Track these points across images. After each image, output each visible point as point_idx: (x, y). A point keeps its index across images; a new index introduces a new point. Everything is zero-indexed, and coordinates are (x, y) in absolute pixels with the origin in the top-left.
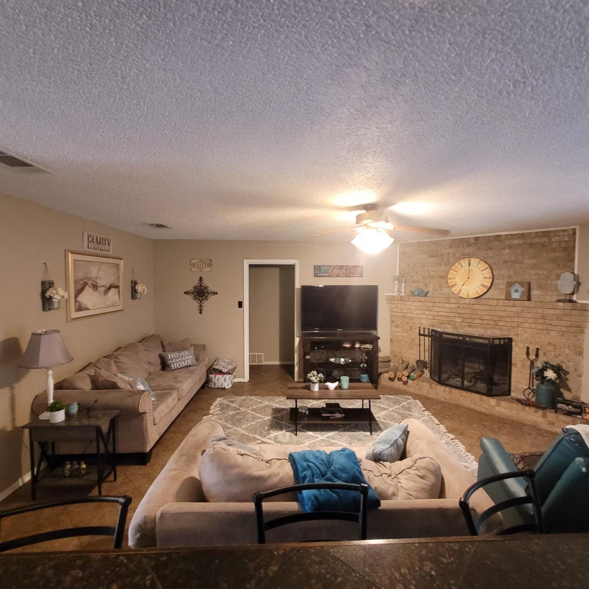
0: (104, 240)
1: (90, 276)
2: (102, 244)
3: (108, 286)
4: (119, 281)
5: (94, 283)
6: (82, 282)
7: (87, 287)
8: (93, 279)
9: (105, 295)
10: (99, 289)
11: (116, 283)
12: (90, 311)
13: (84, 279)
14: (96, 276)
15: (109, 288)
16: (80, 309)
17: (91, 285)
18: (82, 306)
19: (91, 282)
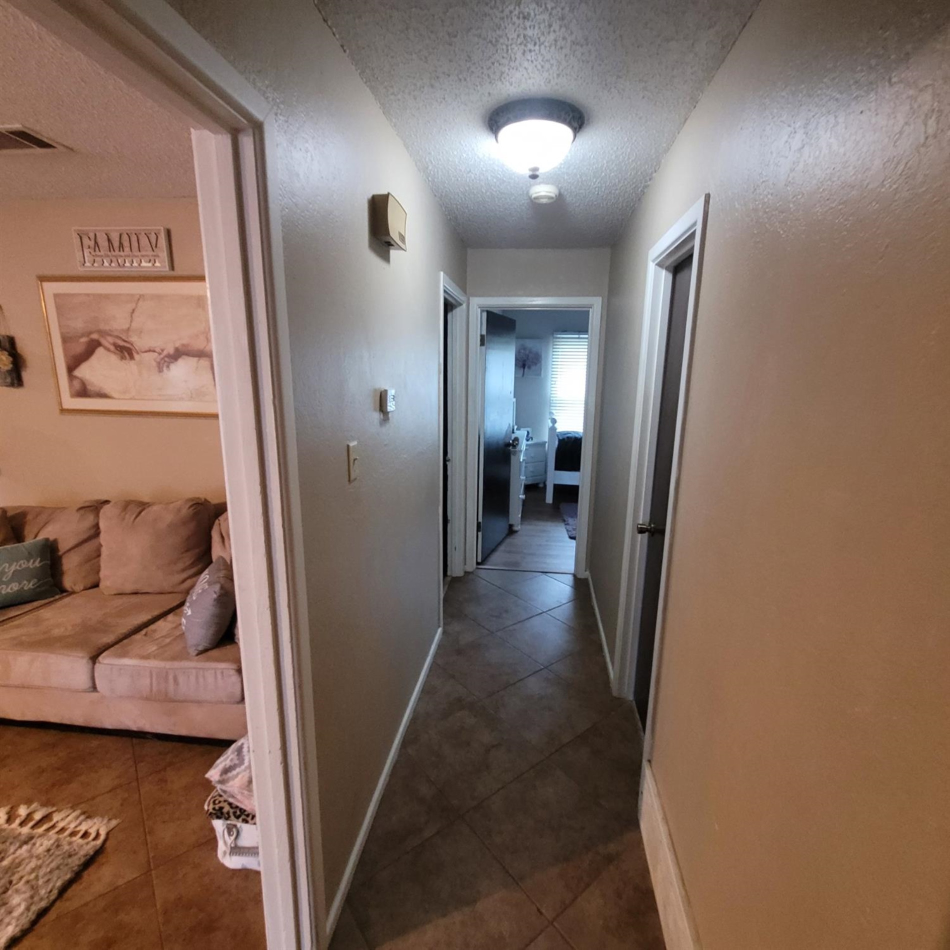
0: (134, 238)
1: (106, 327)
2: (127, 249)
3: (171, 351)
4: (208, 340)
5: (121, 343)
6: (84, 340)
7: (100, 351)
8: (116, 334)
9: (160, 370)
10: (136, 356)
11: (199, 345)
12: (114, 400)
13: (91, 333)
14: (125, 327)
15: (178, 354)
16: (83, 392)
17: (112, 348)
18: (89, 387)
19: (111, 339)
